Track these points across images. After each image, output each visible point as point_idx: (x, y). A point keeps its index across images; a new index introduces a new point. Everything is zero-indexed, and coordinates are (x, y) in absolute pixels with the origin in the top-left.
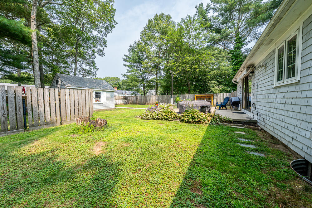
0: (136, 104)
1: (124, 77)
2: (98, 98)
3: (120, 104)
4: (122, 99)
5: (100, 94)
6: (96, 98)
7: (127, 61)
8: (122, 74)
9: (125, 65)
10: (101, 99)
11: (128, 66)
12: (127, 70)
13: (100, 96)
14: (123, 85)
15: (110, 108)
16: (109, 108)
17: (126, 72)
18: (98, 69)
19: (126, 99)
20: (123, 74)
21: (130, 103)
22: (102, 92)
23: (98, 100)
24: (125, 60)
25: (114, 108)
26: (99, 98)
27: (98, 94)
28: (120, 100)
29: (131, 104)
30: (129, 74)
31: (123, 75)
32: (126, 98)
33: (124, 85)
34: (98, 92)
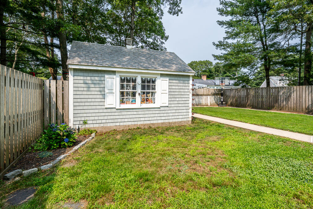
0: (244, 106)
1: (219, 49)
2: (148, 93)
3: (209, 105)
4: (214, 94)
5: (154, 82)
6: (144, 93)
7: (227, 13)
8: (214, 44)
9: (221, 23)
10: (157, 96)
11: (230, 24)
12: (227, 32)
13: (154, 89)
14: (215, 71)
15: (180, 120)
16: (176, 120)
17: (225, 38)
18: (167, 38)
19: (222, 95)
20: (217, 43)
21: (229, 103)
22: (159, 77)
23: (147, 100)
24: (221, 12)
25: (190, 119)
26: (152, 93)
27: (149, 82)
28: (209, 97)
29: (232, 105)
30: (230, 41)
31: (217, 46)
32: (221, 93)
33: (218, 72)
34: (149, 77)
